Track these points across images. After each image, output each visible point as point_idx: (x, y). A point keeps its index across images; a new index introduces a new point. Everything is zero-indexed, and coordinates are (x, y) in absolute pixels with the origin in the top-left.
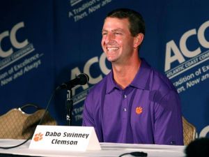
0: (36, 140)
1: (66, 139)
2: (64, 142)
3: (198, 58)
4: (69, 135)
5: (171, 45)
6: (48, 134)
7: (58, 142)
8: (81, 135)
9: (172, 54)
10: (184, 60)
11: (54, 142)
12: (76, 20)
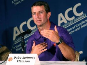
0: (9, 60)
1: (24, 60)
3: (74, 21)
4: (25, 58)
6: (15, 58)
7: (20, 61)
8: (31, 58)
9: (61, 19)
10: (67, 22)
11: (18, 61)
12: (15, 5)
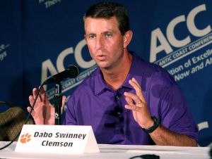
1: (60, 140)
2: (56, 144)
3: (188, 48)
4: (62, 136)
5: (156, 34)
6: (36, 134)
7: (49, 144)
8: (76, 136)
9: (158, 44)
10: (171, 50)
11: (45, 143)
12: (47, 6)
